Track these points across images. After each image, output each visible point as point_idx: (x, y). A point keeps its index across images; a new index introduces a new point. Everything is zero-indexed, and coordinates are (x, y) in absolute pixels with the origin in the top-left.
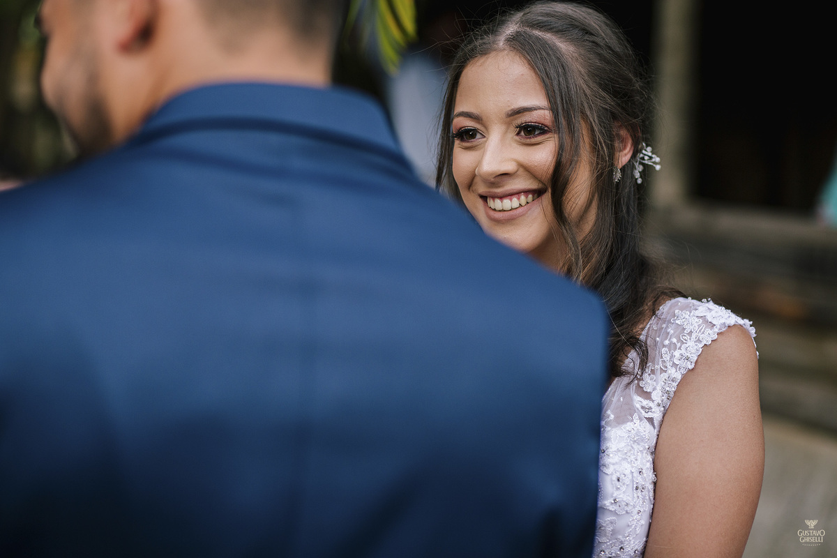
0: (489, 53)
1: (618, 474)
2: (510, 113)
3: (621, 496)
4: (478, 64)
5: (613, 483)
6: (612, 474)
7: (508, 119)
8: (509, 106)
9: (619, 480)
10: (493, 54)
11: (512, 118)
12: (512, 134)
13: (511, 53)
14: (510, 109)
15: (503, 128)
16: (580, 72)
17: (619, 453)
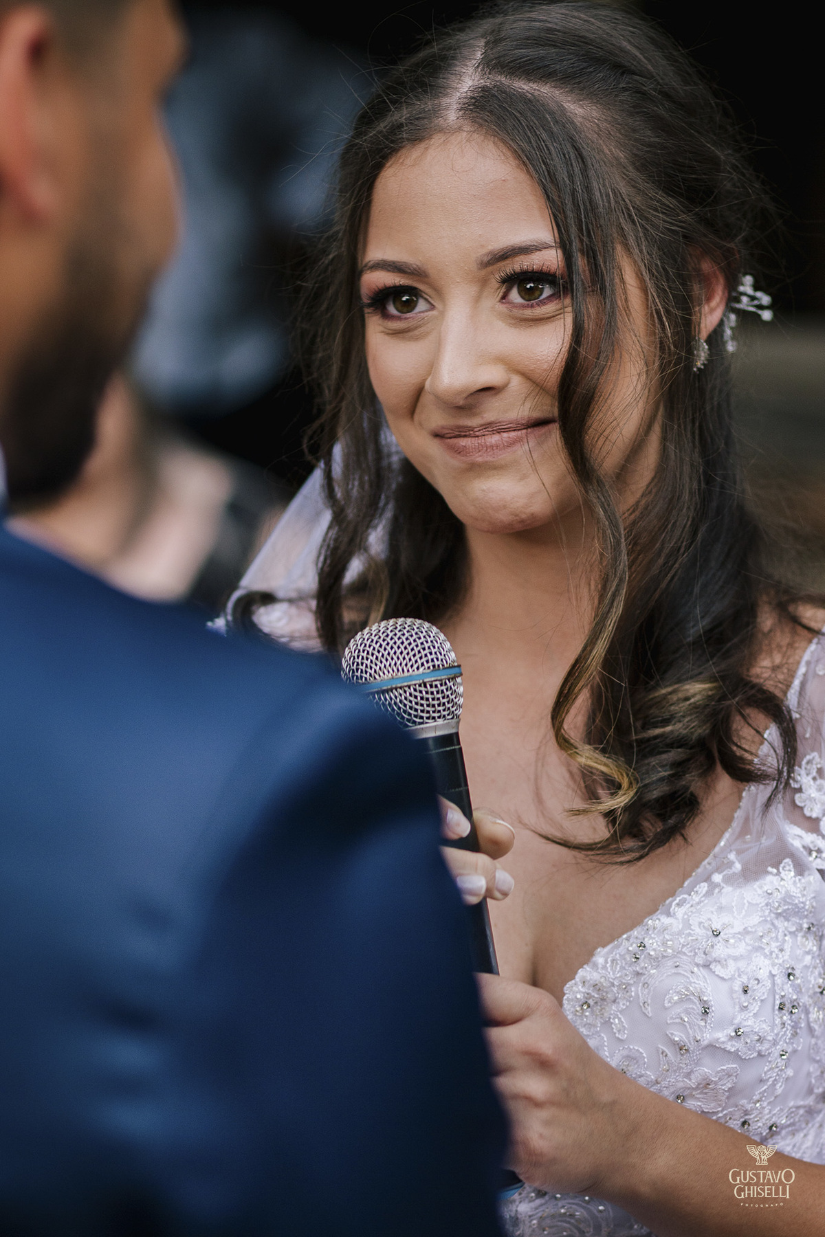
0: (430, 137)
1: (744, 979)
2: (486, 259)
3: (750, 1023)
4: (408, 162)
5: (735, 996)
6: (732, 979)
7: (483, 272)
8: (482, 246)
9: (745, 992)
10: (437, 139)
11: (491, 268)
12: (491, 300)
13: (475, 136)
14: (485, 251)
15: (473, 289)
16: (617, 159)
17: (748, 938)
